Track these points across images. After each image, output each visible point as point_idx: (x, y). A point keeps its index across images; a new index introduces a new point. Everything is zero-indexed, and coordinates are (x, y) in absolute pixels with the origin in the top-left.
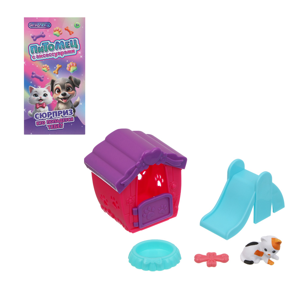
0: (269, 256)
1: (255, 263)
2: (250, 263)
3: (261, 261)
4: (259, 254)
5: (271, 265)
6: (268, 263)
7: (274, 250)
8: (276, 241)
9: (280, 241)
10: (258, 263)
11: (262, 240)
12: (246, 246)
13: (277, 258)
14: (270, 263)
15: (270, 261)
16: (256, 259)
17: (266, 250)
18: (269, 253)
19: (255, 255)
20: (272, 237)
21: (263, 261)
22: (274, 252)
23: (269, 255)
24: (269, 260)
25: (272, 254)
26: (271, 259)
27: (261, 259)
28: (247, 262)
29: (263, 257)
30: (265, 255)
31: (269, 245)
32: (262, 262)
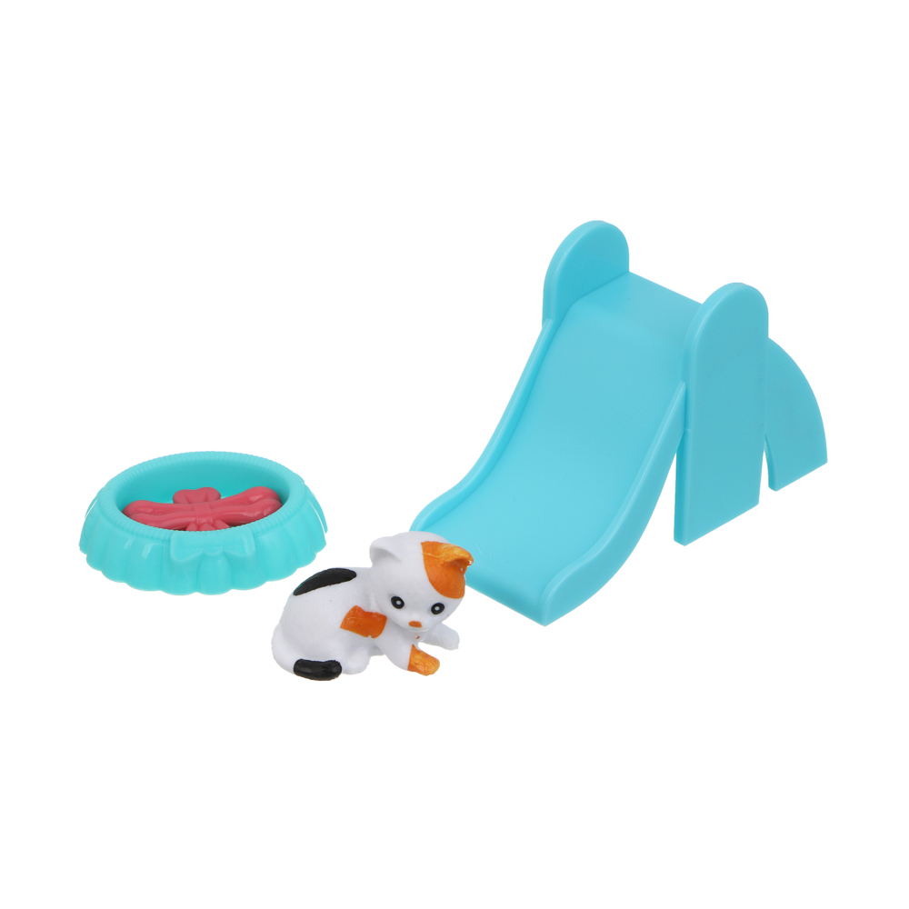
0: (417, 630)
1: (347, 673)
2: (324, 670)
3: (375, 660)
4: (365, 623)
5: (426, 673)
6: (412, 668)
7: (439, 598)
8: (443, 555)
9: (462, 555)
10: (360, 670)
11: (379, 554)
12: (299, 591)
13: (449, 640)
14: (421, 664)
15: (418, 657)
16: (352, 650)
17: (397, 602)
18: (416, 617)
19: (348, 634)
20: (423, 541)
21: (385, 657)
22: (438, 609)
23: (415, 624)
24: (415, 651)
25: (427, 619)
26: (422, 646)
27: (376, 651)
28: (308, 670)
29: (386, 637)
30: (397, 626)
31: (413, 577)
32: (380, 663)
